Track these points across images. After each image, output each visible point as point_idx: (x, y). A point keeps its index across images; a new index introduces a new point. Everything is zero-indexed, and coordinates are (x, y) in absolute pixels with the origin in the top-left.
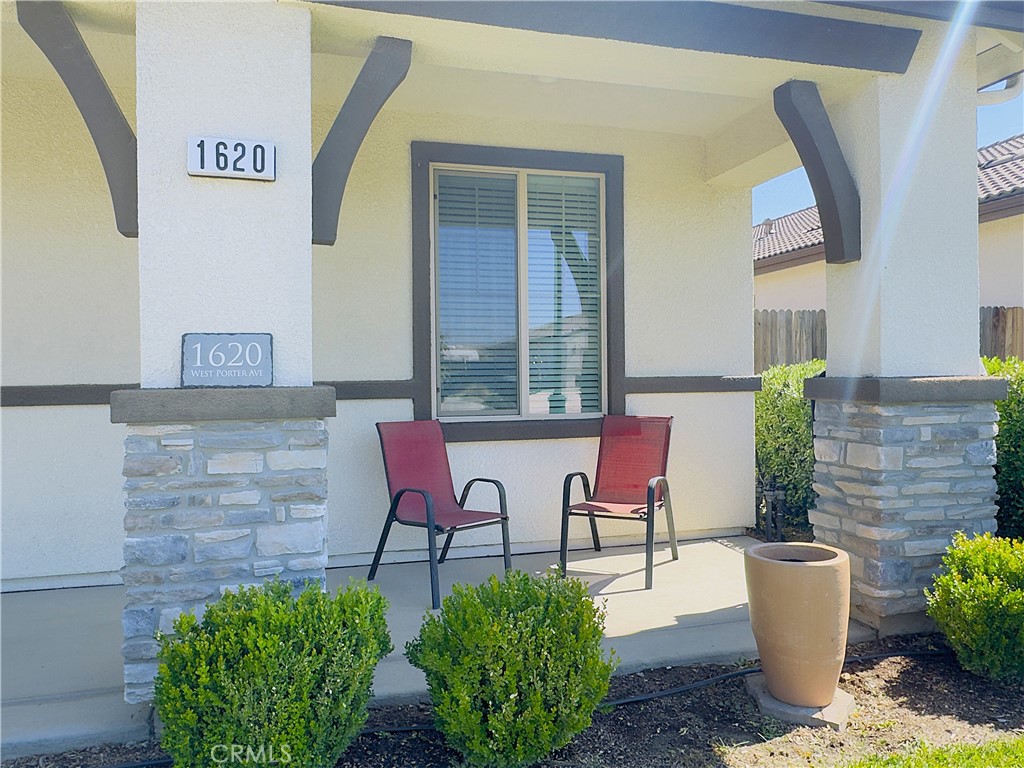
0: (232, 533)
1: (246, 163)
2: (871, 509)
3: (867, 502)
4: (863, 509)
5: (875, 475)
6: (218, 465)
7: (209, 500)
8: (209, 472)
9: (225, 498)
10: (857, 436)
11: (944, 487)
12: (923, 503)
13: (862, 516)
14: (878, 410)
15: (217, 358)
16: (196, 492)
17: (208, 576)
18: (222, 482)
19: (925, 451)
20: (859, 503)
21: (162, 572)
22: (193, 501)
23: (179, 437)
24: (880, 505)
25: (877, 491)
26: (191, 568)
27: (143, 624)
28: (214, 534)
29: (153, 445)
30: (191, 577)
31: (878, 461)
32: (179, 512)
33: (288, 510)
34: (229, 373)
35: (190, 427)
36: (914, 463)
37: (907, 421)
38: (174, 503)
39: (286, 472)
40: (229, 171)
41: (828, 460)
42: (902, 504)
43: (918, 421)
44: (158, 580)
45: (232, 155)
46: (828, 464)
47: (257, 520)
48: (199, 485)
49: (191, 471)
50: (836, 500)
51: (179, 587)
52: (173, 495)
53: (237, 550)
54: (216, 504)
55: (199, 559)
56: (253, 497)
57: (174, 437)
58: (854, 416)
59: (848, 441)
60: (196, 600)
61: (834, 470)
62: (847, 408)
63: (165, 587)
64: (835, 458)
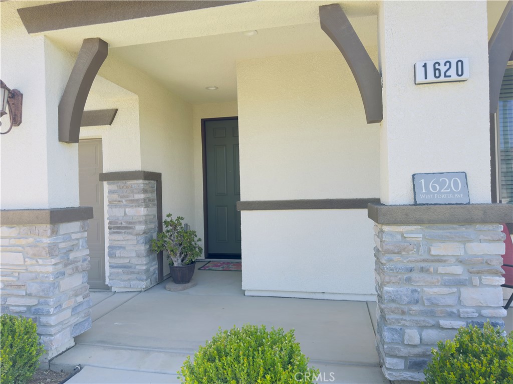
0: (445, 290)
1: (452, 72)
6: (438, 250)
7: (432, 270)
8: (433, 253)
9: (441, 270)
15: (434, 188)
16: (424, 264)
17: (432, 314)
18: (439, 260)
21: (406, 309)
22: (422, 270)
23: (414, 233)
26: (422, 308)
27: (396, 336)
28: (436, 290)
29: (399, 237)
30: (422, 313)
32: (414, 275)
33: (480, 280)
34: (442, 196)
35: (419, 227)
38: (411, 270)
39: (478, 256)
40: (442, 78)
44: (403, 313)
45: (443, 69)
47: (460, 283)
48: (426, 261)
49: (421, 252)
51: (416, 318)
52: (410, 265)
53: (450, 301)
54: (436, 271)
55: (427, 303)
56: (458, 270)
57: (411, 232)
60: (425, 327)
63: (407, 317)
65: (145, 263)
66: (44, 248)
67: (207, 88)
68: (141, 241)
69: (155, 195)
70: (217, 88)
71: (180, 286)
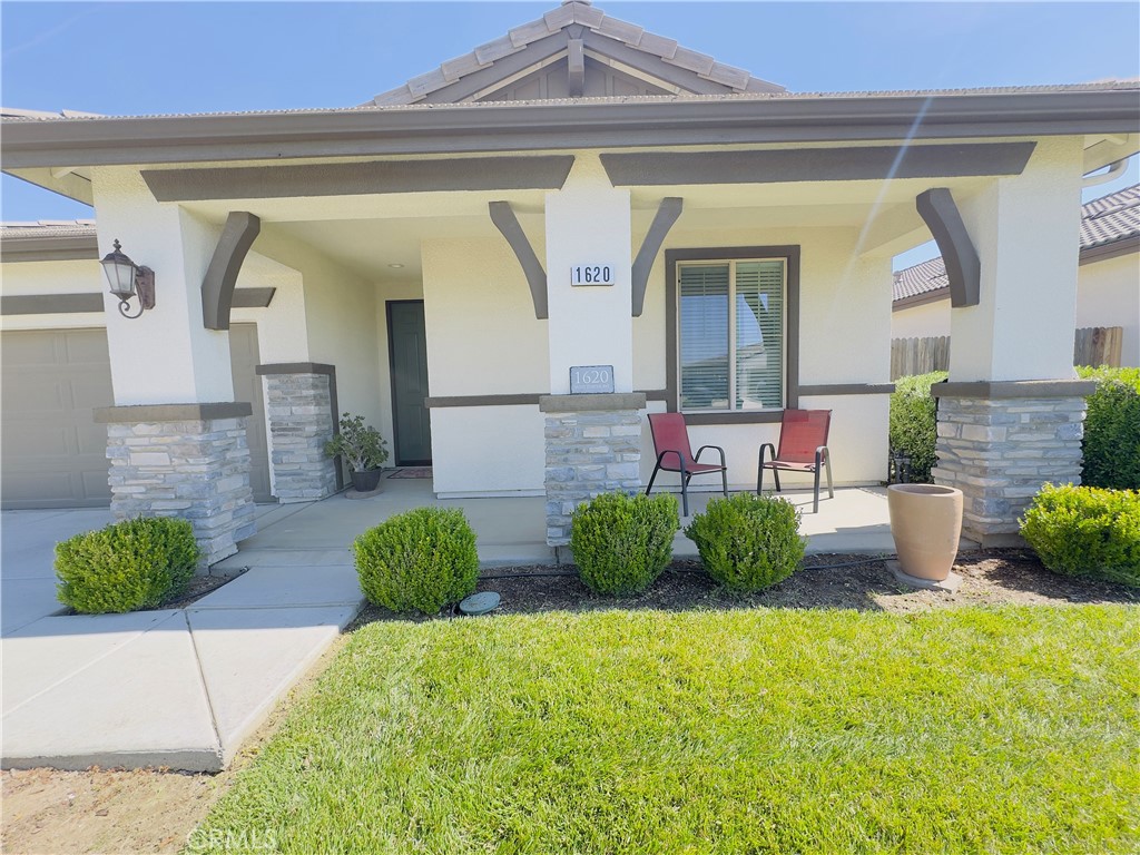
0: (595, 467)
1: (600, 277)
2: (979, 467)
3: (976, 462)
4: (974, 466)
5: (984, 445)
6: (592, 432)
7: (584, 450)
8: (585, 436)
9: (592, 450)
10: (971, 420)
11: (1039, 454)
12: (1020, 464)
13: (972, 471)
14: (988, 403)
15: (587, 379)
16: (578, 446)
17: (584, 488)
18: (590, 442)
19: (1023, 429)
20: (971, 463)
21: (563, 485)
22: (577, 451)
23: (569, 418)
24: (987, 464)
25: (984, 455)
26: (576, 483)
27: (555, 509)
28: (587, 467)
29: (558, 423)
30: (577, 488)
31: (987, 436)
32: (570, 456)
33: (622, 457)
34: (593, 387)
35: (574, 414)
36: (1014, 438)
37: (1010, 410)
38: (568, 452)
39: (619, 437)
40: (592, 282)
41: (947, 436)
42: (1004, 464)
43: (1019, 410)
44: (561, 489)
45: (593, 274)
46: (947, 438)
47: (607, 461)
48: (580, 443)
49: (576, 435)
50: (953, 462)
51: (571, 492)
52: (567, 447)
53: (598, 476)
54: (588, 452)
55: (580, 479)
56: (605, 449)
57: (567, 418)
58: (969, 407)
59: (963, 423)
60: (579, 499)
61: (952, 442)
62: (964, 402)
63: (564, 492)
64: (953, 435)
65: (319, 468)
66: (194, 446)
67: (390, 266)
68: (313, 445)
69: (328, 392)
70: (402, 266)
71: (364, 494)
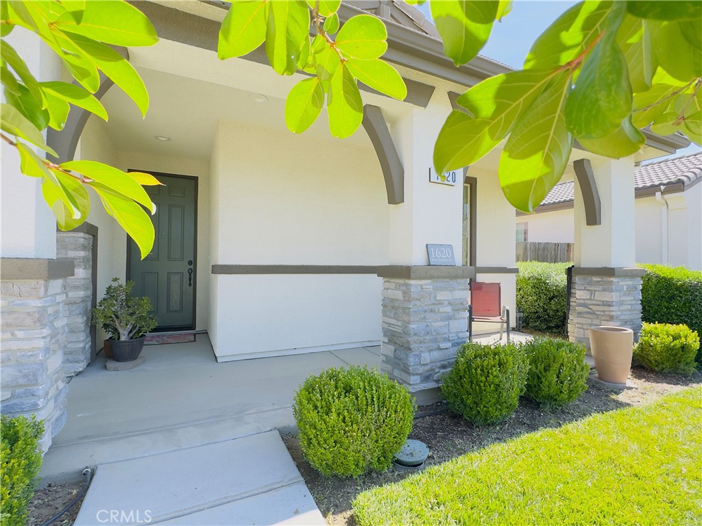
0: (442, 324)
1: (450, 179)
2: (608, 315)
3: (606, 313)
4: (604, 315)
5: (610, 303)
6: (441, 296)
7: (436, 310)
8: (438, 299)
9: (441, 310)
10: (601, 289)
11: (629, 307)
12: (624, 313)
13: (604, 318)
14: (612, 279)
15: (438, 255)
16: (432, 307)
17: (436, 340)
18: (440, 303)
19: (625, 295)
20: (602, 313)
21: (422, 339)
22: (432, 311)
23: (428, 285)
24: (613, 313)
25: (611, 308)
26: (431, 337)
27: (417, 360)
28: (438, 324)
29: (419, 288)
30: (431, 341)
31: (612, 297)
32: (427, 315)
33: (458, 315)
34: (443, 260)
35: (430, 281)
36: (623, 298)
37: (620, 284)
38: (426, 311)
39: (457, 299)
40: (445, 182)
41: (584, 298)
42: (619, 313)
43: (623, 283)
44: (421, 342)
46: (584, 300)
47: (450, 318)
48: (433, 304)
49: (431, 298)
50: (588, 313)
51: (427, 345)
52: (425, 308)
53: (446, 330)
54: (438, 311)
55: (434, 333)
56: (449, 309)
57: (426, 285)
58: (599, 282)
59: (595, 291)
60: (432, 350)
61: (587, 302)
62: (595, 279)
63: (422, 345)
64: (589, 297)
66: (28, 313)
